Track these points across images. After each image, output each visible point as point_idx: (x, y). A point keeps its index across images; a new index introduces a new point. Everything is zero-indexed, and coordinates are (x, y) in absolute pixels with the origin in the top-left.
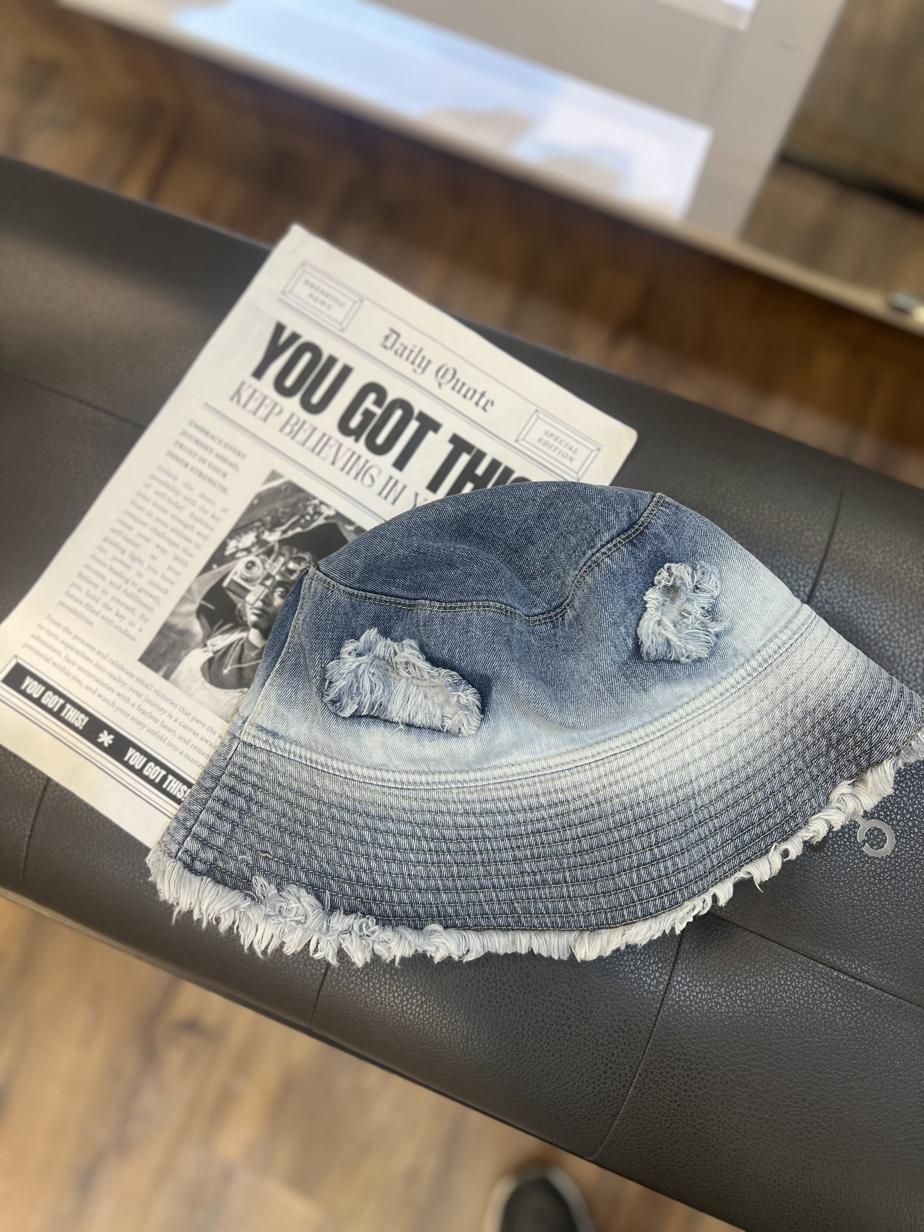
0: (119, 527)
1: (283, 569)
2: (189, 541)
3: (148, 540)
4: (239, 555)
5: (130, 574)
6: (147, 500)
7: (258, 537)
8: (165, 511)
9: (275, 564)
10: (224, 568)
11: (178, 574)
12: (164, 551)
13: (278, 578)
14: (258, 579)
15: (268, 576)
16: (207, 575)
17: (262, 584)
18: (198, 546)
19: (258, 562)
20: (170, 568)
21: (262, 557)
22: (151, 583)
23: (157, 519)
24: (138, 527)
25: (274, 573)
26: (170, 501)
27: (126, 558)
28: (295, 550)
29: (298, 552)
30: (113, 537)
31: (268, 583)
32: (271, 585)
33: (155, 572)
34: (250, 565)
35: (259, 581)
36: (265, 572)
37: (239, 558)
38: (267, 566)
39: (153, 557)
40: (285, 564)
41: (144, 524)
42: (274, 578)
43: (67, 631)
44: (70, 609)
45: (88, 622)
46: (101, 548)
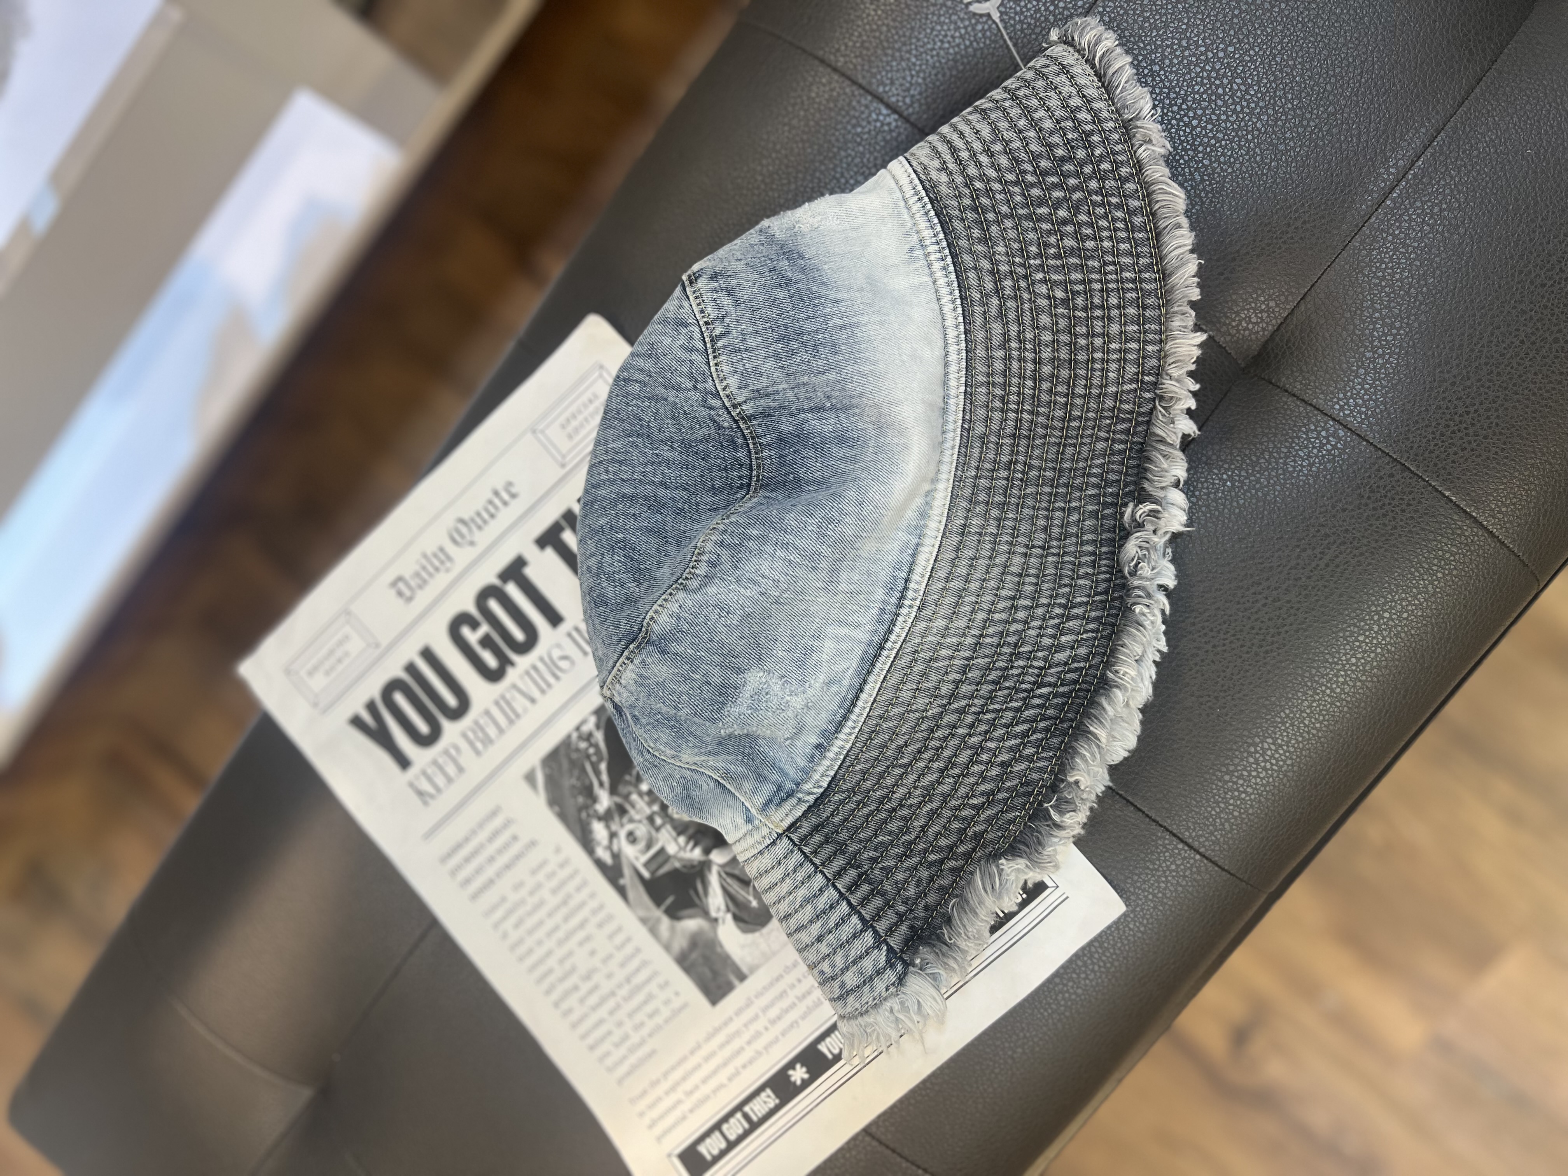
0: (545, 985)
1: (646, 798)
2: (582, 904)
3: (570, 954)
4: (615, 848)
5: (606, 987)
6: (520, 941)
7: (600, 819)
9: (638, 806)
10: (627, 871)
11: (619, 929)
12: (588, 938)
13: (656, 808)
14: (649, 833)
15: (651, 819)
16: (631, 894)
17: (658, 829)
18: (593, 895)
19: (629, 827)
20: (611, 937)
21: (625, 820)
22: (623, 965)
24: (552, 962)
25: (648, 811)
26: (530, 914)
27: (585, 987)
28: (627, 778)
29: (630, 775)
31: (658, 821)
32: (662, 818)
33: (610, 957)
34: (631, 838)
35: (653, 832)
36: (645, 822)
37: (620, 850)
38: (637, 817)
39: (593, 953)
40: (641, 794)
41: (549, 953)
42: (654, 813)
43: (655, 1083)
44: (630, 1072)
45: (650, 1055)
46: (565, 1014)
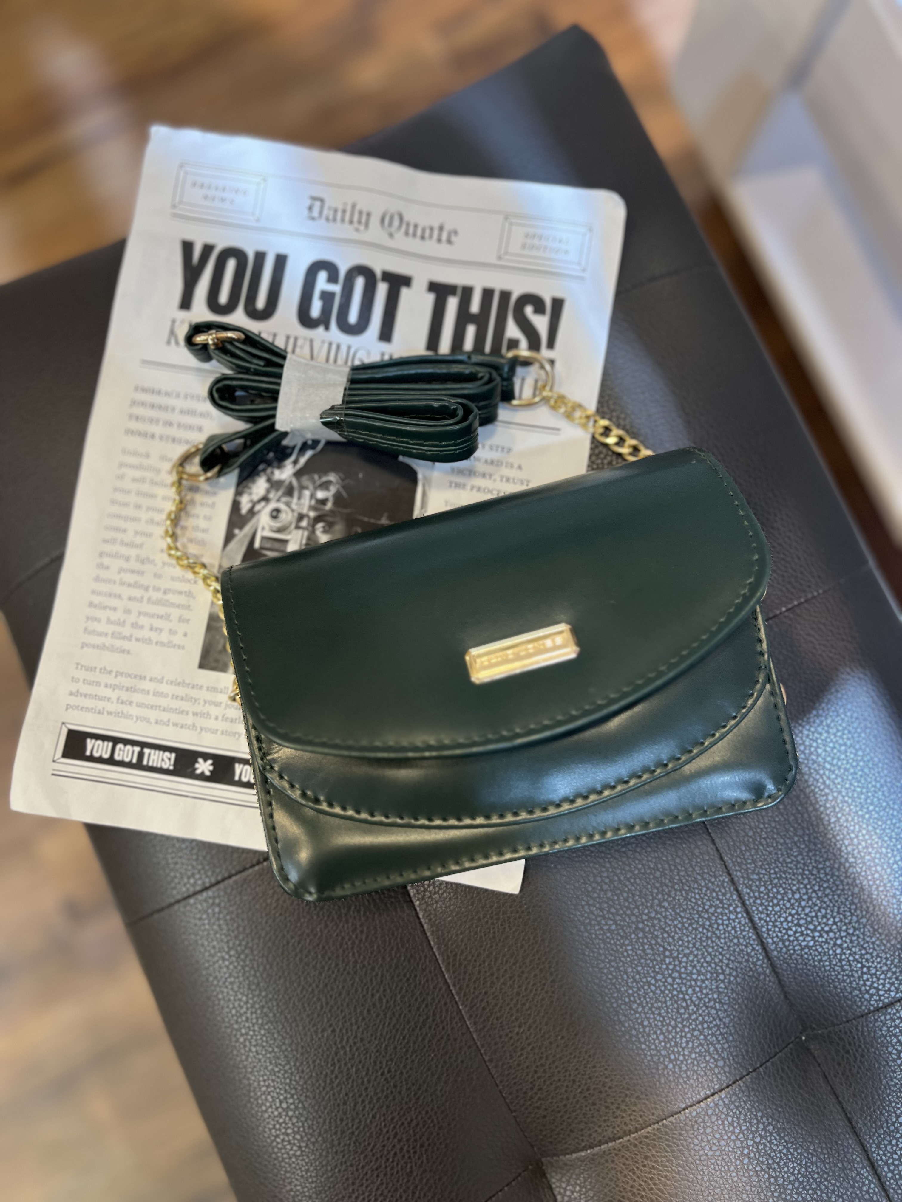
0: (110, 535)
2: (195, 516)
5: (146, 580)
6: (127, 492)
7: (269, 480)
8: (152, 496)
10: (247, 529)
14: (290, 524)
19: (282, 506)
22: (174, 579)
23: (149, 509)
24: (131, 527)
25: (305, 511)
26: (153, 483)
27: (134, 565)
29: (320, 478)
30: (108, 548)
31: (304, 523)
32: (309, 524)
33: (173, 565)
34: (275, 514)
35: (293, 526)
36: (296, 514)
37: (259, 512)
38: (294, 506)
39: (164, 551)
41: (136, 520)
42: (307, 516)
43: (105, 671)
44: (98, 647)
45: (123, 651)
46: (100, 566)
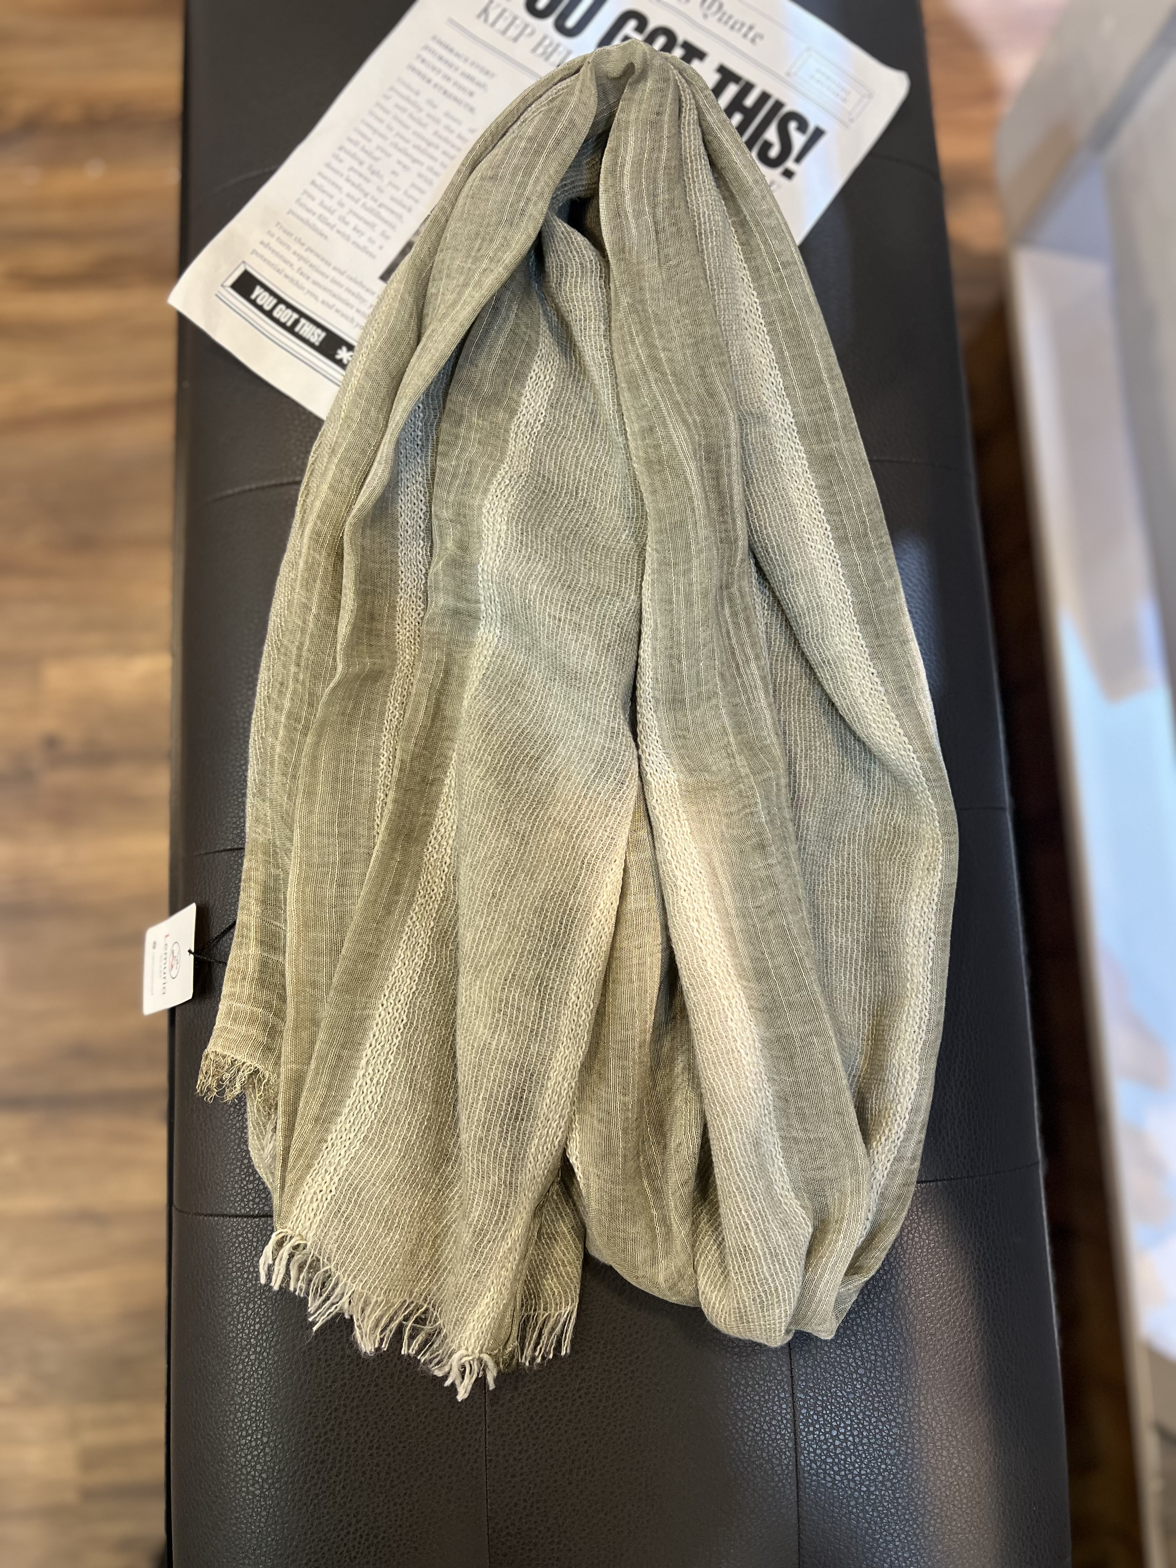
0: (356, 137)
3: (388, 155)
5: (369, 188)
6: (386, 112)
8: (406, 127)
20: (413, 185)
22: (393, 199)
23: (398, 134)
27: (364, 171)
30: (349, 146)
43: (300, 242)
44: (302, 220)
45: (322, 234)
46: (336, 157)
